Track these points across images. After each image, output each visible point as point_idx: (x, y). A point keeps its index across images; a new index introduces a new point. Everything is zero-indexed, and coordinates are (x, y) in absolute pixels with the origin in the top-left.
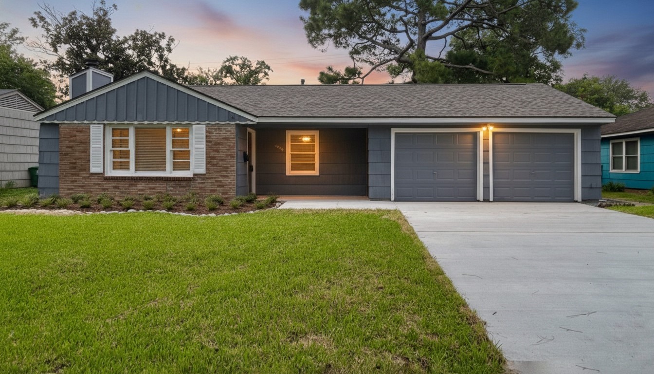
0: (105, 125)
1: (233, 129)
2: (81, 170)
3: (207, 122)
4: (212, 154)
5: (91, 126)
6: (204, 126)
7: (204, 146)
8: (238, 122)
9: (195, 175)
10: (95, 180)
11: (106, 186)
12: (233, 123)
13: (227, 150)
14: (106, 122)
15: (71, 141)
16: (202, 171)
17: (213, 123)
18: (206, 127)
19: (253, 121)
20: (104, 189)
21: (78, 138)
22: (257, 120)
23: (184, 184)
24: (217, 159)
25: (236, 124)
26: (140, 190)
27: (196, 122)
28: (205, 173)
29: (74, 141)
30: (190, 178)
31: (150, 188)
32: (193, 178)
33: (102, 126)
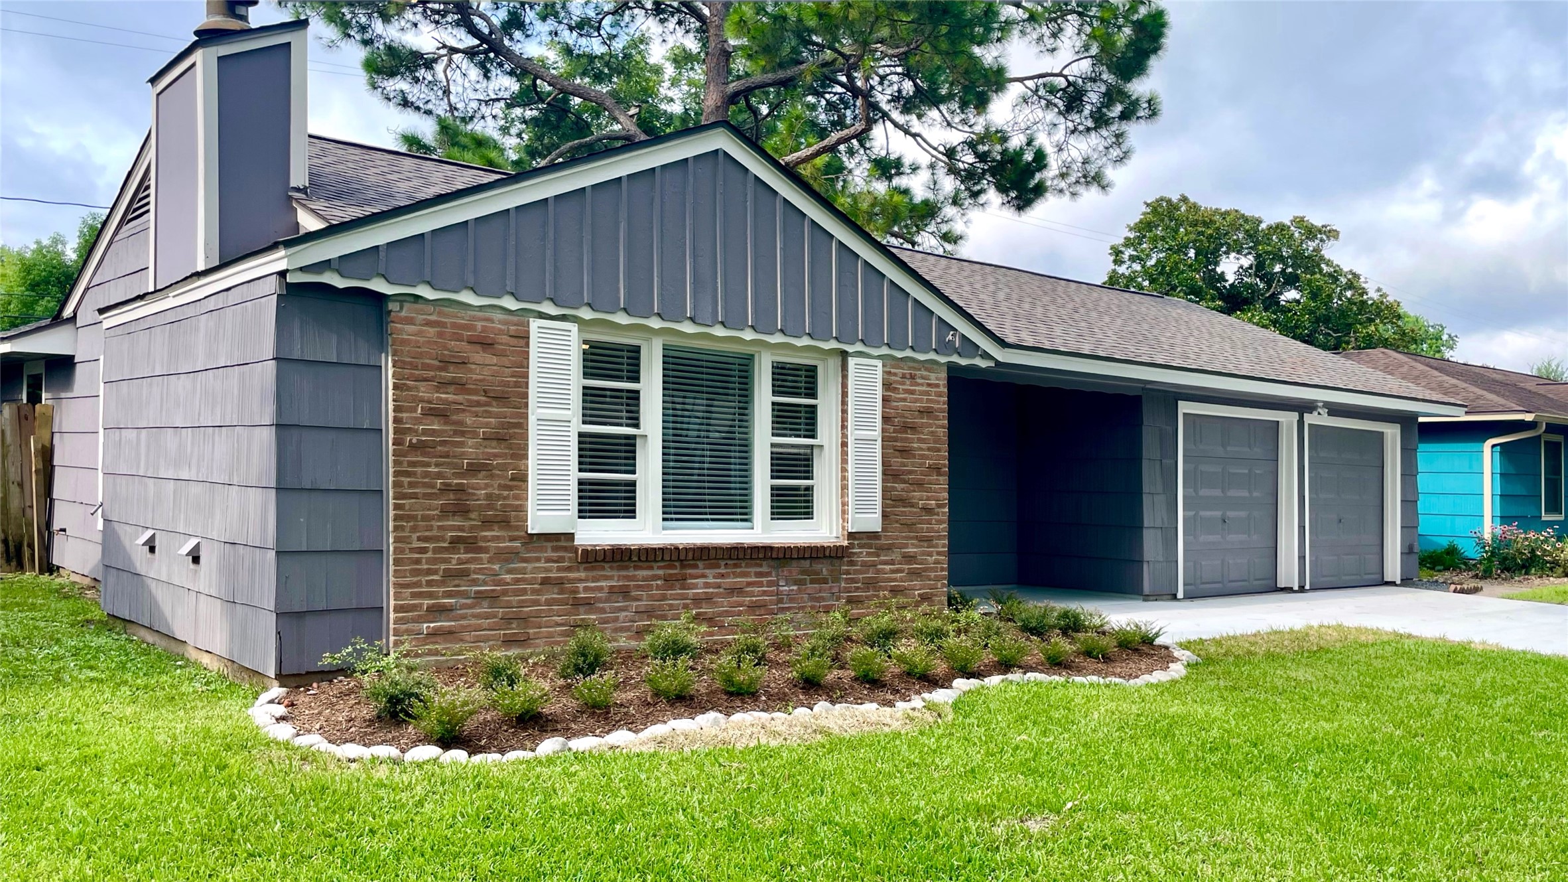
1: (940, 379)
2: (487, 523)
3: (885, 351)
4: (896, 464)
5: (535, 324)
6: (879, 363)
7: (877, 434)
8: (955, 359)
10: (541, 566)
11: (586, 589)
12: (943, 360)
13: (929, 449)
14: (586, 314)
15: (443, 385)
16: (872, 521)
17: (900, 354)
18: (884, 366)
19: (992, 359)
20: (577, 604)
21: (475, 374)
23: (824, 569)
24: (905, 482)
25: (950, 365)
27: (858, 347)
28: (877, 527)
29: (460, 386)
30: (837, 548)
31: (733, 591)
32: (847, 546)
33: (574, 327)
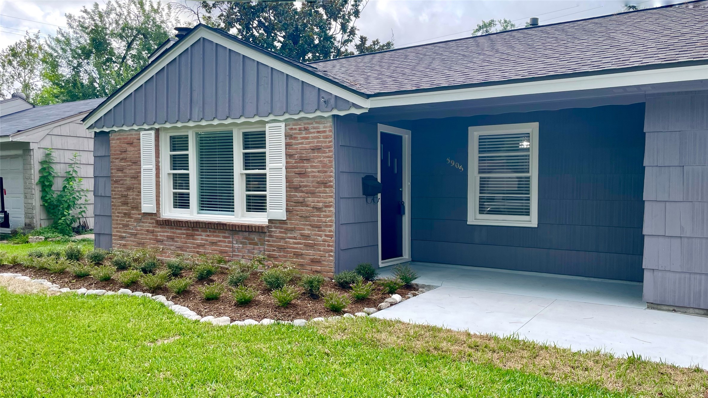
0: (157, 131)
1: (328, 127)
2: (133, 208)
3: (287, 116)
4: (297, 180)
5: (142, 133)
6: (282, 125)
7: (283, 165)
8: (335, 112)
9: (270, 221)
10: (147, 225)
11: (160, 235)
12: (328, 114)
14: (157, 126)
15: (121, 160)
16: (281, 214)
17: (296, 117)
18: (286, 126)
19: (362, 108)
20: (158, 241)
21: (128, 155)
22: (367, 104)
24: (302, 192)
25: (334, 116)
26: (199, 246)
27: (271, 117)
28: (284, 217)
29: (125, 160)
30: (262, 227)
32: (268, 227)
33: (153, 133)
